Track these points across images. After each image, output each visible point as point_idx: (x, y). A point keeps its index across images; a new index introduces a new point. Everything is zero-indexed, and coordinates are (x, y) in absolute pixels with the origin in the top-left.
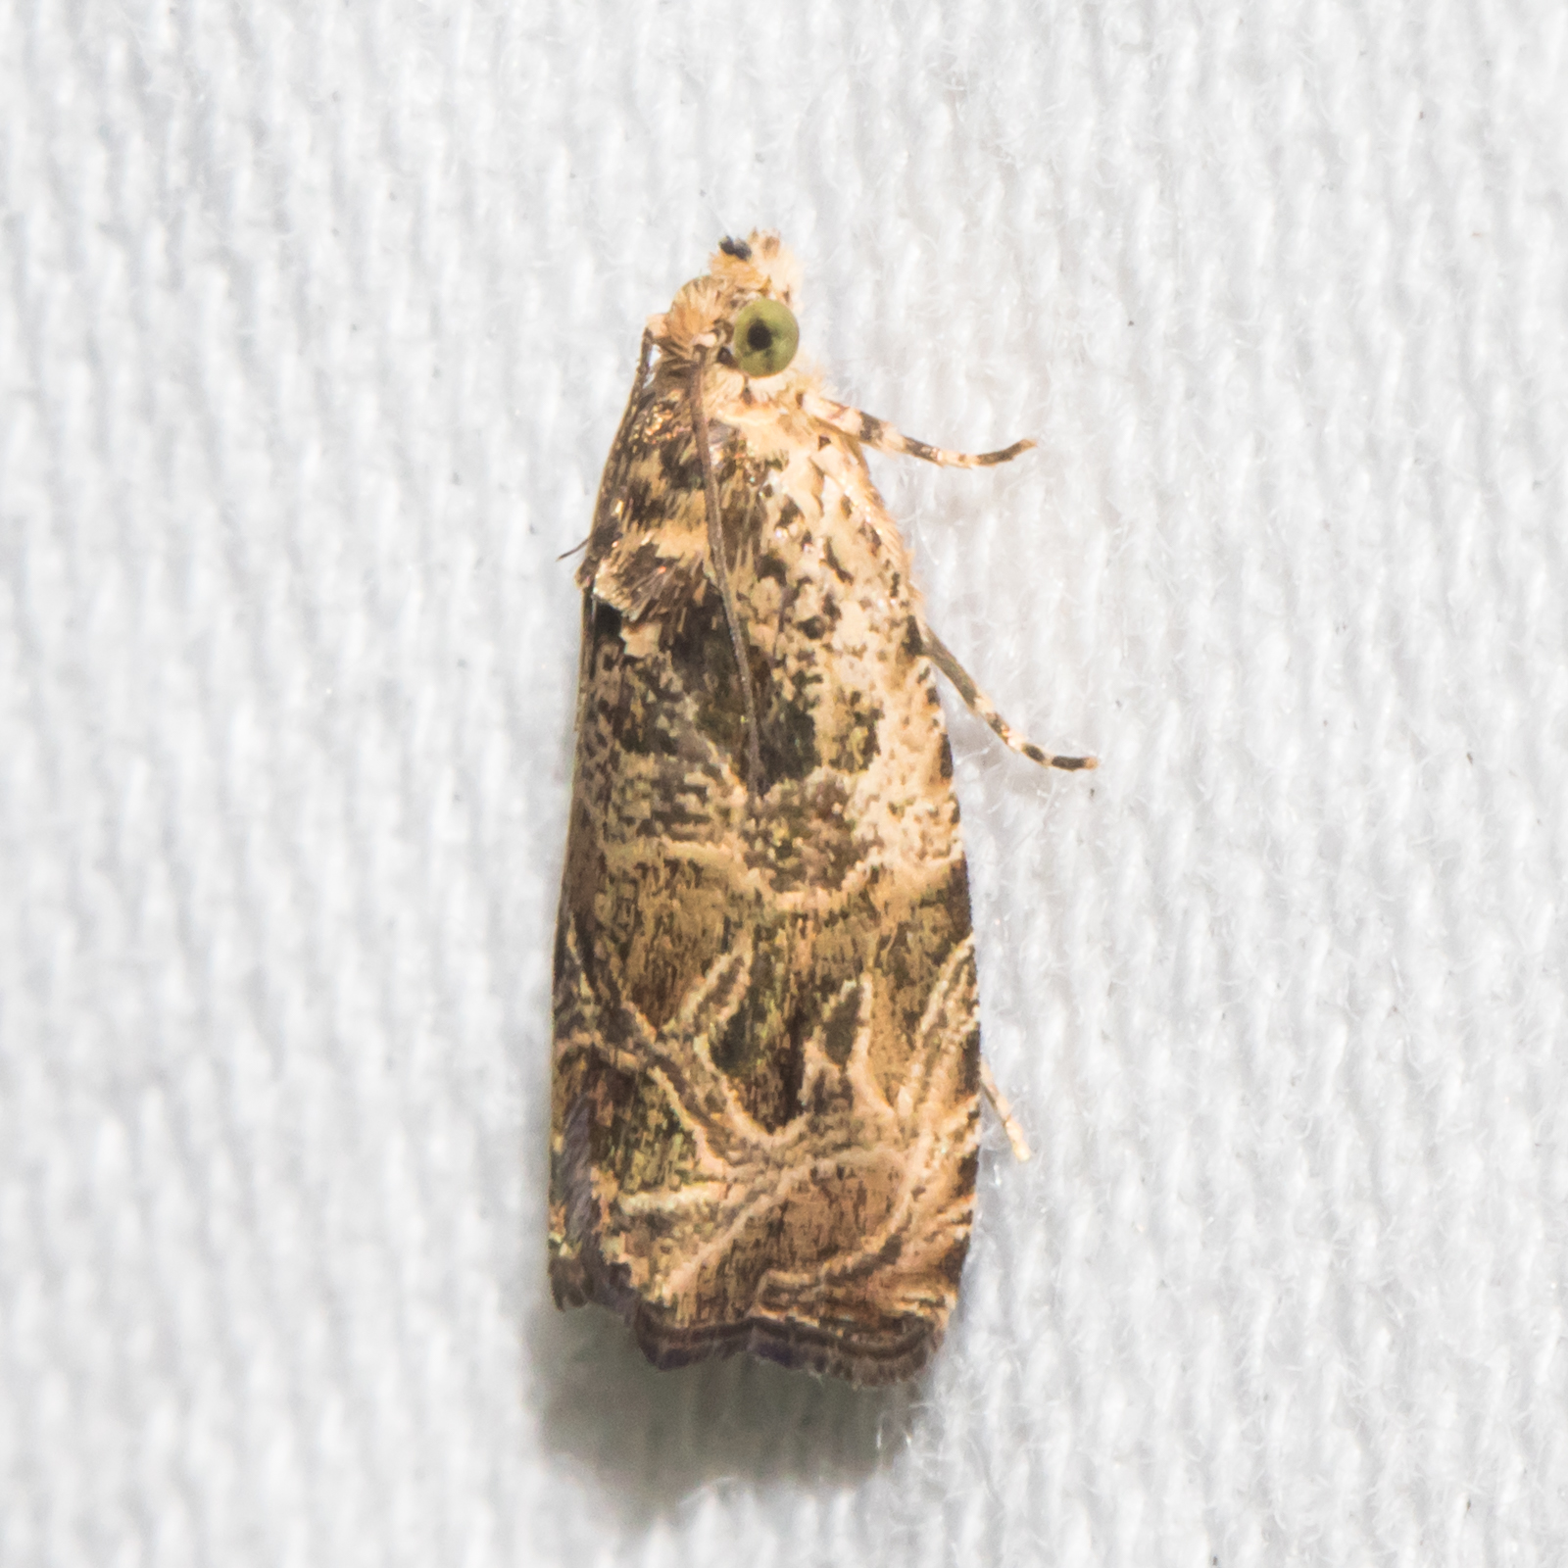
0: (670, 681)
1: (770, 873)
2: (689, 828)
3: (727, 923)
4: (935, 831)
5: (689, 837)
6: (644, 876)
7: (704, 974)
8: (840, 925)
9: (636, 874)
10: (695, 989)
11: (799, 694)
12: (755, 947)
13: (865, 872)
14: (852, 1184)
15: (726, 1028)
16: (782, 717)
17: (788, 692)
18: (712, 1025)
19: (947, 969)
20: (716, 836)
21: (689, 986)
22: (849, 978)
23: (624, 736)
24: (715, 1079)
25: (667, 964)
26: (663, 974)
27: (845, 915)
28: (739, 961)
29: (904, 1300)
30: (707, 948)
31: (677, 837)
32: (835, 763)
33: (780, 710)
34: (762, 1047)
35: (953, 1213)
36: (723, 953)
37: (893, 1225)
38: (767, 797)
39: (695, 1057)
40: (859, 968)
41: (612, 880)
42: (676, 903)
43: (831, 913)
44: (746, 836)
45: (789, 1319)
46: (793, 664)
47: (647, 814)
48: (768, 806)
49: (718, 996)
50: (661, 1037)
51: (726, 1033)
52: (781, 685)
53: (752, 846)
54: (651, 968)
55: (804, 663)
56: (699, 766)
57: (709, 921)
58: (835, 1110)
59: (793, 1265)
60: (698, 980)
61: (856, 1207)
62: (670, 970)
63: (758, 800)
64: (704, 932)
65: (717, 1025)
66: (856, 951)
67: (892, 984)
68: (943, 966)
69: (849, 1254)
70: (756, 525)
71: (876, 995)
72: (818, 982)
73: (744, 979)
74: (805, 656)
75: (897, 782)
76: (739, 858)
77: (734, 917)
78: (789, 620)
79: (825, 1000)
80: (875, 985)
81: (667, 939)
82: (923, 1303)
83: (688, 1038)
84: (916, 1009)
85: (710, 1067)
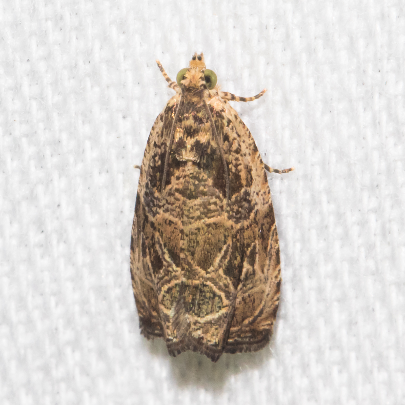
0: (203, 176)
1: (234, 220)
2: (213, 214)
3: (225, 236)
4: (265, 197)
5: (213, 217)
6: (199, 231)
7: (220, 252)
8: (249, 229)
9: (196, 231)
10: (218, 257)
11: (237, 170)
12: (233, 241)
13: (254, 213)
14: (252, 298)
15: (227, 264)
16: (233, 177)
17: (234, 170)
18: (223, 265)
19: (271, 233)
20: (220, 214)
21: (216, 256)
22: (253, 242)
23: (187, 196)
24: (226, 279)
25: (208, 252)
26: (207, 256)
27: (251, 225)
28: (229, 245)
29: (263, 326)
30: (220, 244)
31: (209, 218)
32: (246, 186)
33: (232, 175)
34: (236, 267)
35: (275, 298)
36: (225, 244)
37: (261, 306)
38: (232, 200)
39: (219, 275)
40: (255, 239)
41: (187, 236)
42: (210, 235)
43: (247, 226)
44: (228, 212)
45: (236, 340)
46: (234, 162)
47: (199, 214)
48: (232, 202)
49: (224, 257)
50: (207, 273)
51: (227, 266)
52: (232, 169)
53: (229, 214)
54: (203, 255)
55: (237, 161)
56: (214, 197)
57: (220, 237)
58: (250, 279)
59: (237, 325)
60: (218, 254)
61: (253, 304)
62: (209, 254)
63: (230, 201)
64: (219, 241)
65: (225, 265)
66: (254, 234)
67: (262, 240)
68: (270, 232)
69: (251, 318)
70: (222, 128)
71: (259, 245)
72: (246, 245)
73: (230, 250)
74: (237, 159)
75: (257, 187)
76: (226, 218)
77: (227, 234)
78: (232, 151)
79: (248, 250)
80: (259, 242)
81: (208, 245)
82: (268, 325)
83: (217, 270)
84: (266, 246)
85: (224, 276)
